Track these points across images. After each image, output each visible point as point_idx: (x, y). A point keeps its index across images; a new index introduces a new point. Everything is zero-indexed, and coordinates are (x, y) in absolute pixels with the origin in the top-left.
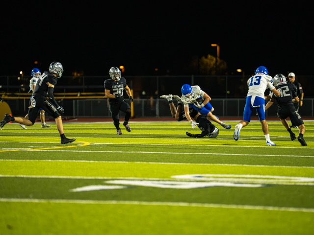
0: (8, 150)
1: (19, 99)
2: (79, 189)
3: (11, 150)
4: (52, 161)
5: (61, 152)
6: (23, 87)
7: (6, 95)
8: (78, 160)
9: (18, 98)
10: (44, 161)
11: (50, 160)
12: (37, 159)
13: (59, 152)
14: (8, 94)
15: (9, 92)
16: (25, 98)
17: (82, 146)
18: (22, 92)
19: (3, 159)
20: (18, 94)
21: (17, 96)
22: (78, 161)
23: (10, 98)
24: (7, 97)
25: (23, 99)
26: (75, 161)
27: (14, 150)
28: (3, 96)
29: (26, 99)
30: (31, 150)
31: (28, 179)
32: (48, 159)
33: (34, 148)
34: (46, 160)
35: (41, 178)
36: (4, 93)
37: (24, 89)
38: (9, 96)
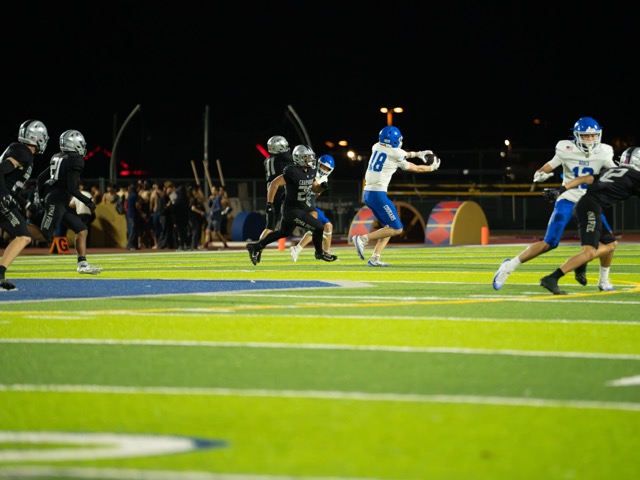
0: (480, 300)
1: (503, 197)
2: (626, 382)
3: (487, 300)
4: (569, 322)
5: (588, 304)
6: (509, 172)
7: (476, 188)
8: (623, 320)
9: (499, 194)
10: (552, 321)
11: (565, 321)
12: (539, 318)
13: (583, 303)
14: (480, 186)
15: (483, 183)
16: (513, 194)
17: (631, 291)
18: (509, 181)
19: (472, 317)
20: (500, 186)
21: (498, 190)
22: (624, 323)
23: (485, 194)
24: (478, 193)
25: (511, 197)
26: (616, 322)
27: (492, 300)
28: (471, 190)
29: (516, 197)
30: (526, 300)
31: (521, 358)
32: (562, 318)
33: (532, 295)
34: (558, 321)
35: (545, 358)
36: (474, 185)
37: (512, 176)
38: (482, 190)
